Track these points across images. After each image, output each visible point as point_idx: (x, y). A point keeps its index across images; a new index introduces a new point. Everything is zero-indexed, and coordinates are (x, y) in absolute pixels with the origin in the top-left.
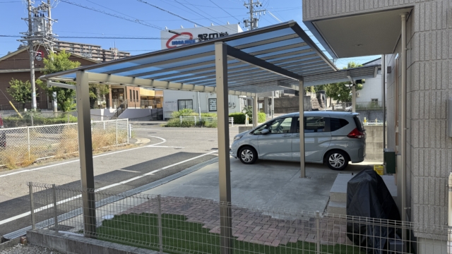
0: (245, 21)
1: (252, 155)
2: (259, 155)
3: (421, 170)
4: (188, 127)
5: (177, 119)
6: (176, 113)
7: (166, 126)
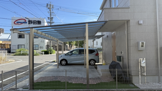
0: (48, 18)
1: (65, 63)
2: (68, 62)
3: (133, 58)
4: (25, 55)
5: (20, 52)
6: (18, 50)
7: (14, 55)
